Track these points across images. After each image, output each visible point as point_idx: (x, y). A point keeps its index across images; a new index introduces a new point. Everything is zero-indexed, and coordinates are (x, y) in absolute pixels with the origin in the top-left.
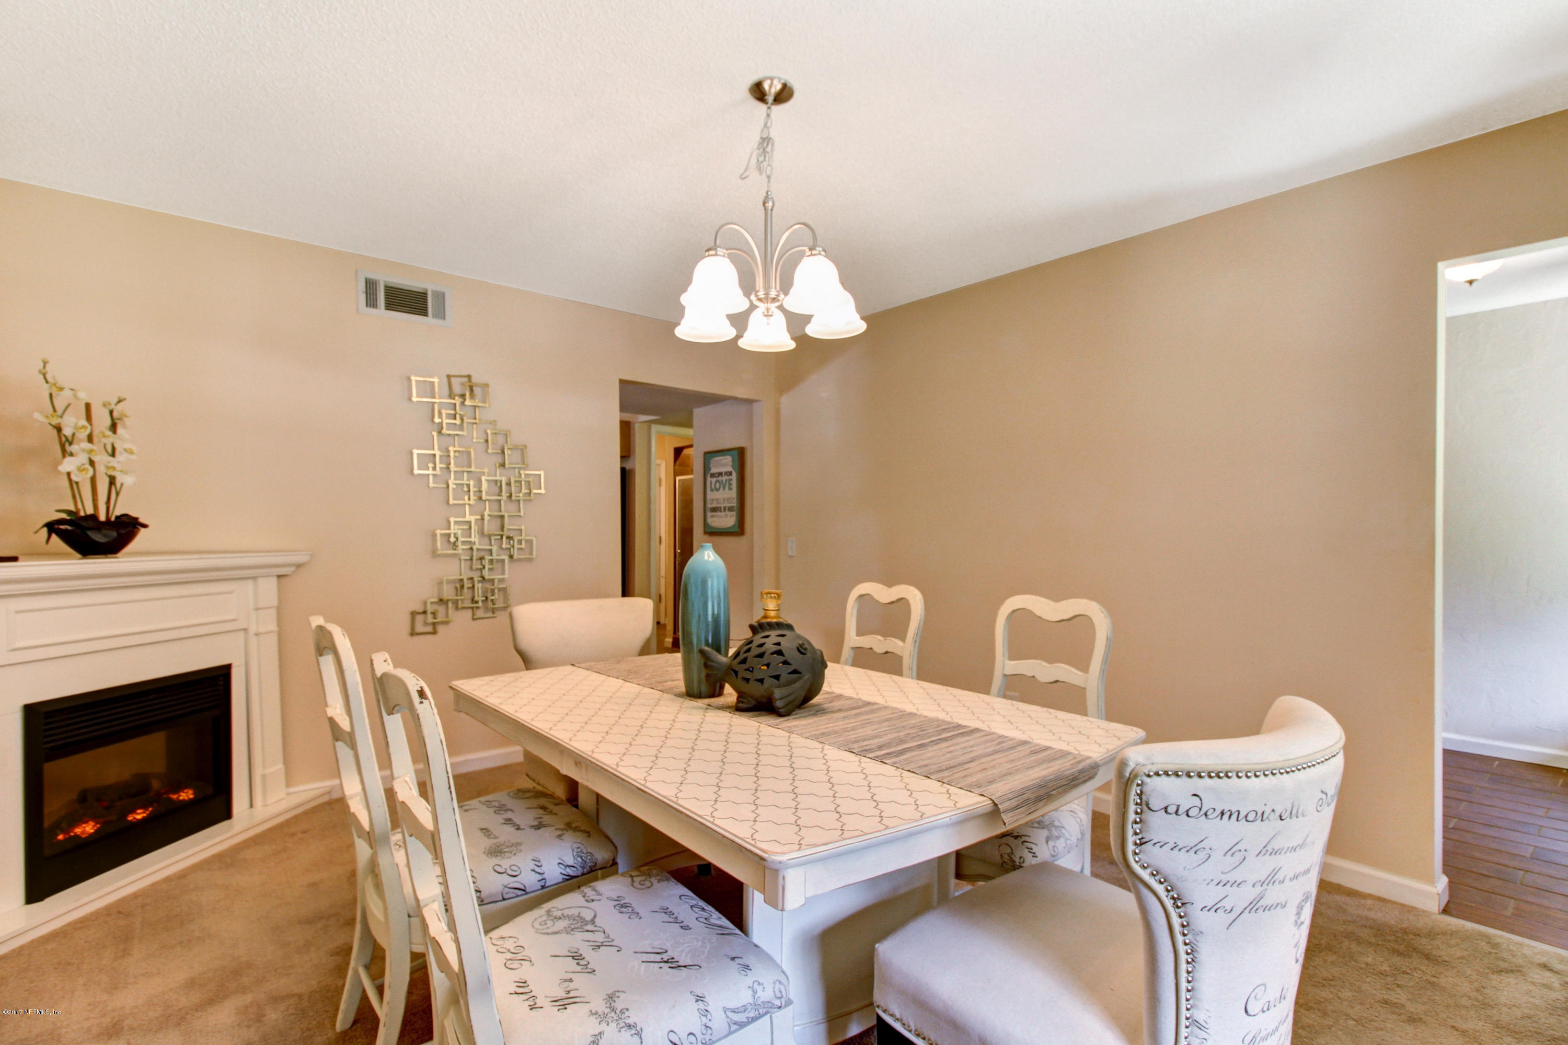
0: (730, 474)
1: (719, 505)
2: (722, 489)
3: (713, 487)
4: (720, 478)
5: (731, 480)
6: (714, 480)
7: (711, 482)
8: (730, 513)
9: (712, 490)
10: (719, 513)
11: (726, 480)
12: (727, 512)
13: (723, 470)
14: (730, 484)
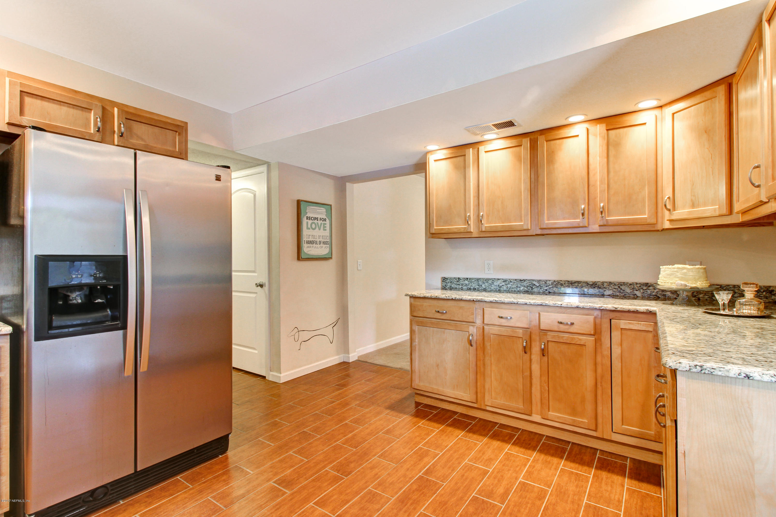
0: (325, 220)
1: (316, 240)
2: (317, 228)
3: (309, 226)
4: (316, 221)
5: (326, 224)
6: (310, 222)
7: (307, 223)
8: (324, 246)
9: (308, 228)
10: (314, 245)
11: (321, 224)
12: (322, 245)
13: (319, 216)
14: (324, 227)
